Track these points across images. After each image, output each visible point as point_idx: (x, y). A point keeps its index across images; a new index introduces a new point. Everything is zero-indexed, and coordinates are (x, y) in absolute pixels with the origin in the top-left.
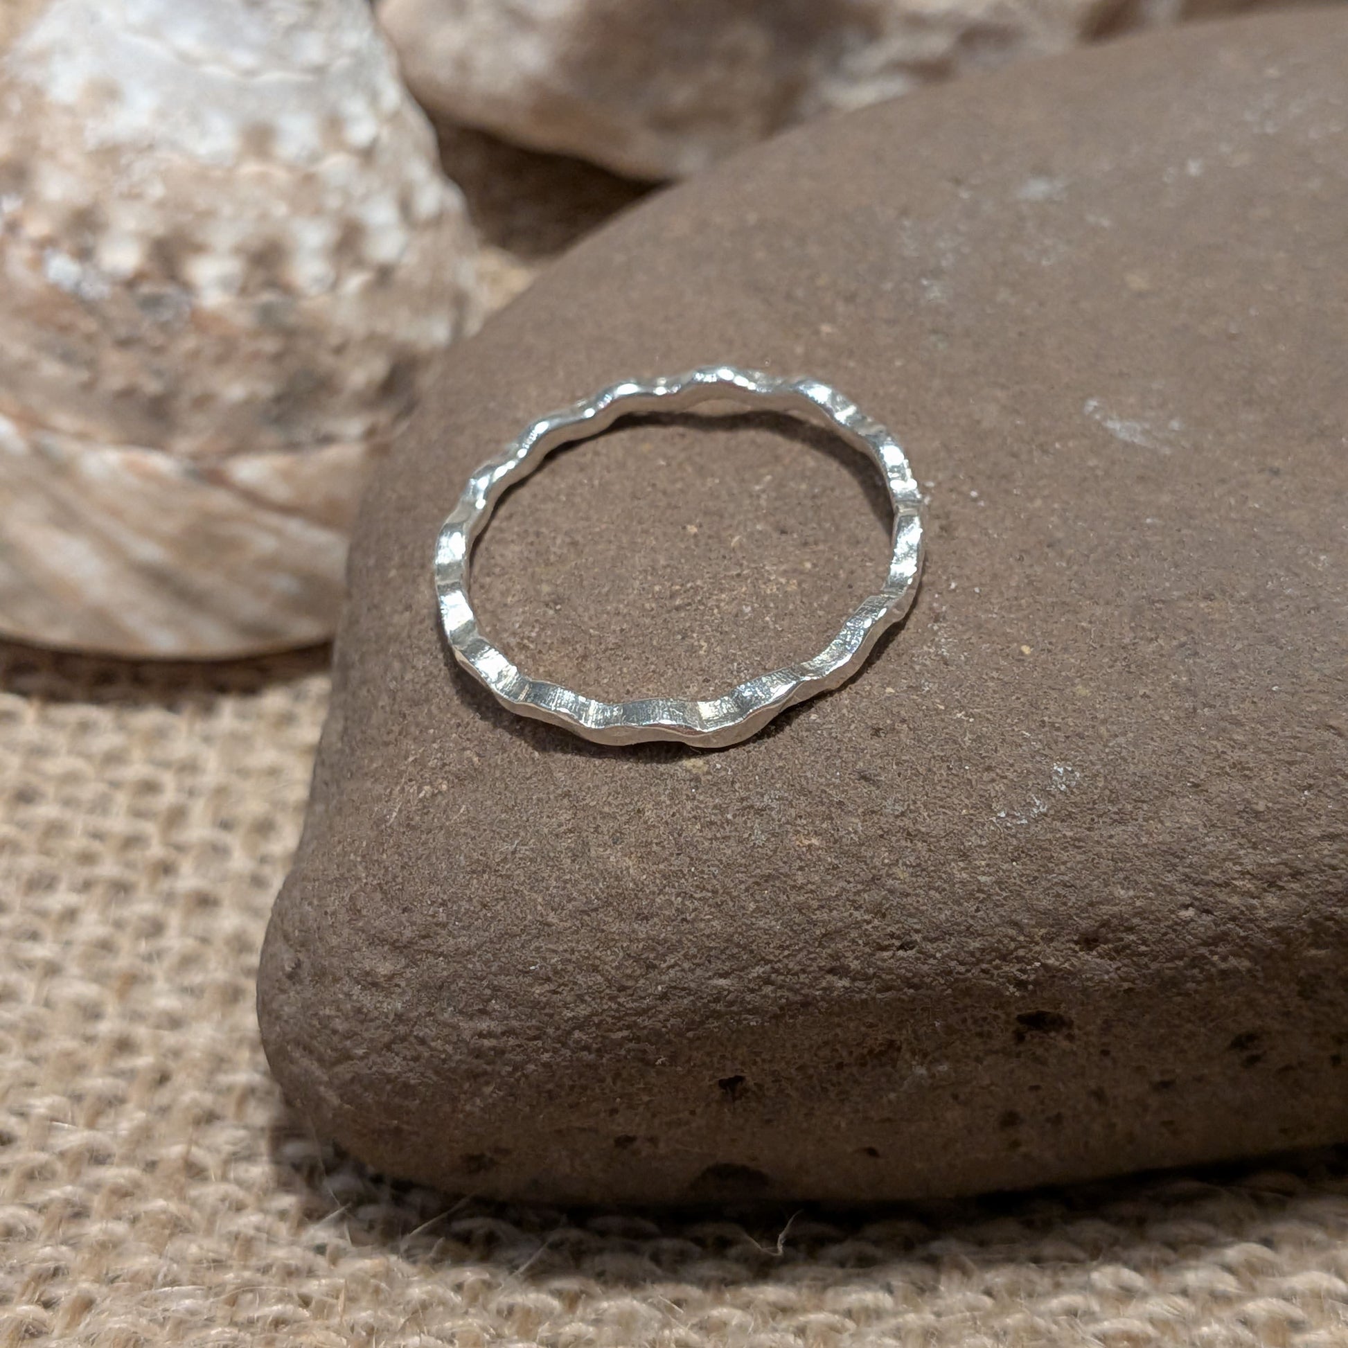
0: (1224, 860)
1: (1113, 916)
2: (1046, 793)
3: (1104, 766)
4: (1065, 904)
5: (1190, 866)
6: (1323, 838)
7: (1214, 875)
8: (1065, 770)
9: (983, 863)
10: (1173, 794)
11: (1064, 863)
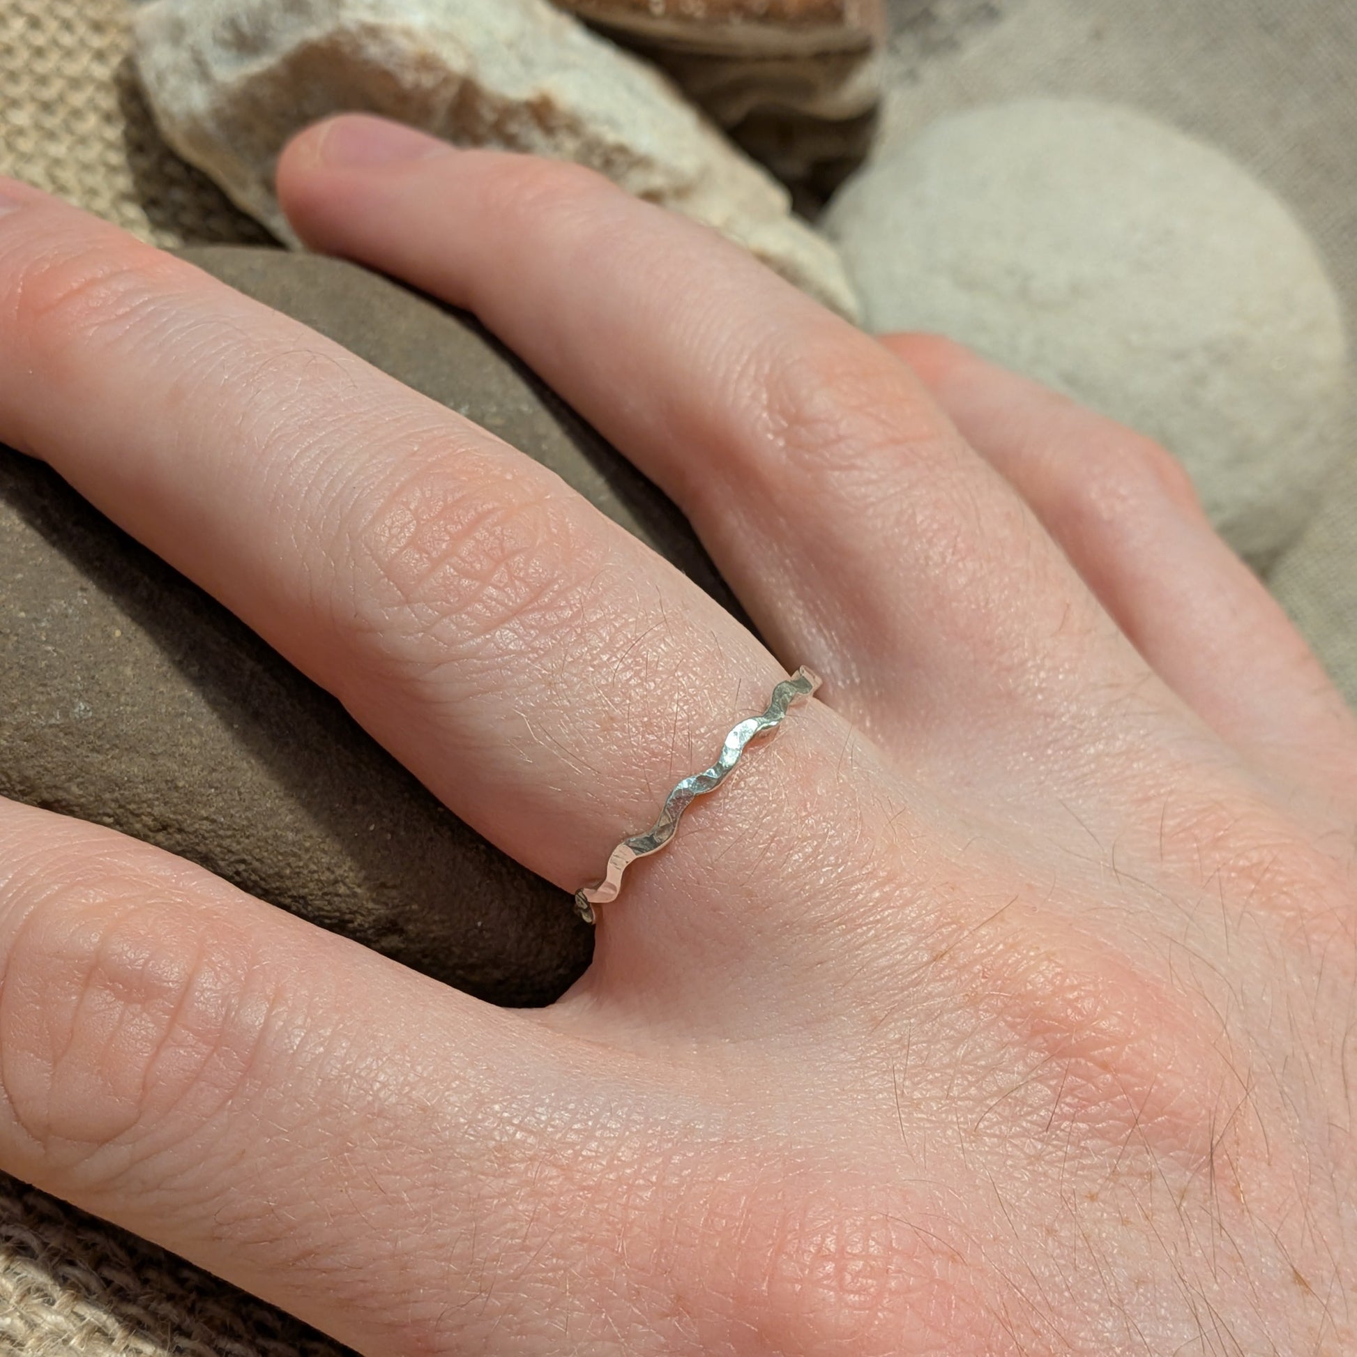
0: (144, 802)
1: (64, 799)
2: (65, 714)
3: (108, 717)
4: (40, 779)
5: (122, 795)
6: (207, 819)
7: (132, 807)
8: (85, 708)
9: (8, 734)
10: (138, 752)
11: (52, 758)
